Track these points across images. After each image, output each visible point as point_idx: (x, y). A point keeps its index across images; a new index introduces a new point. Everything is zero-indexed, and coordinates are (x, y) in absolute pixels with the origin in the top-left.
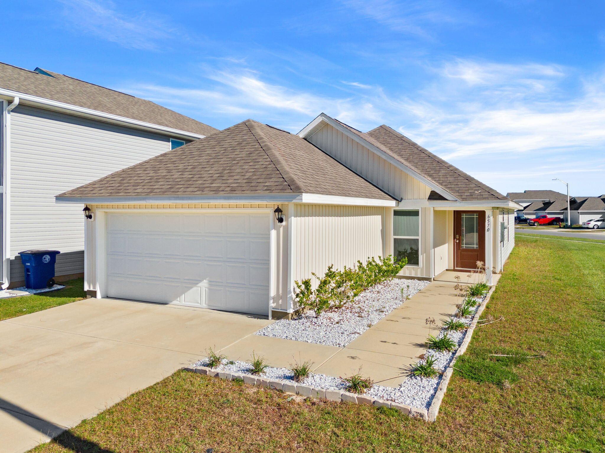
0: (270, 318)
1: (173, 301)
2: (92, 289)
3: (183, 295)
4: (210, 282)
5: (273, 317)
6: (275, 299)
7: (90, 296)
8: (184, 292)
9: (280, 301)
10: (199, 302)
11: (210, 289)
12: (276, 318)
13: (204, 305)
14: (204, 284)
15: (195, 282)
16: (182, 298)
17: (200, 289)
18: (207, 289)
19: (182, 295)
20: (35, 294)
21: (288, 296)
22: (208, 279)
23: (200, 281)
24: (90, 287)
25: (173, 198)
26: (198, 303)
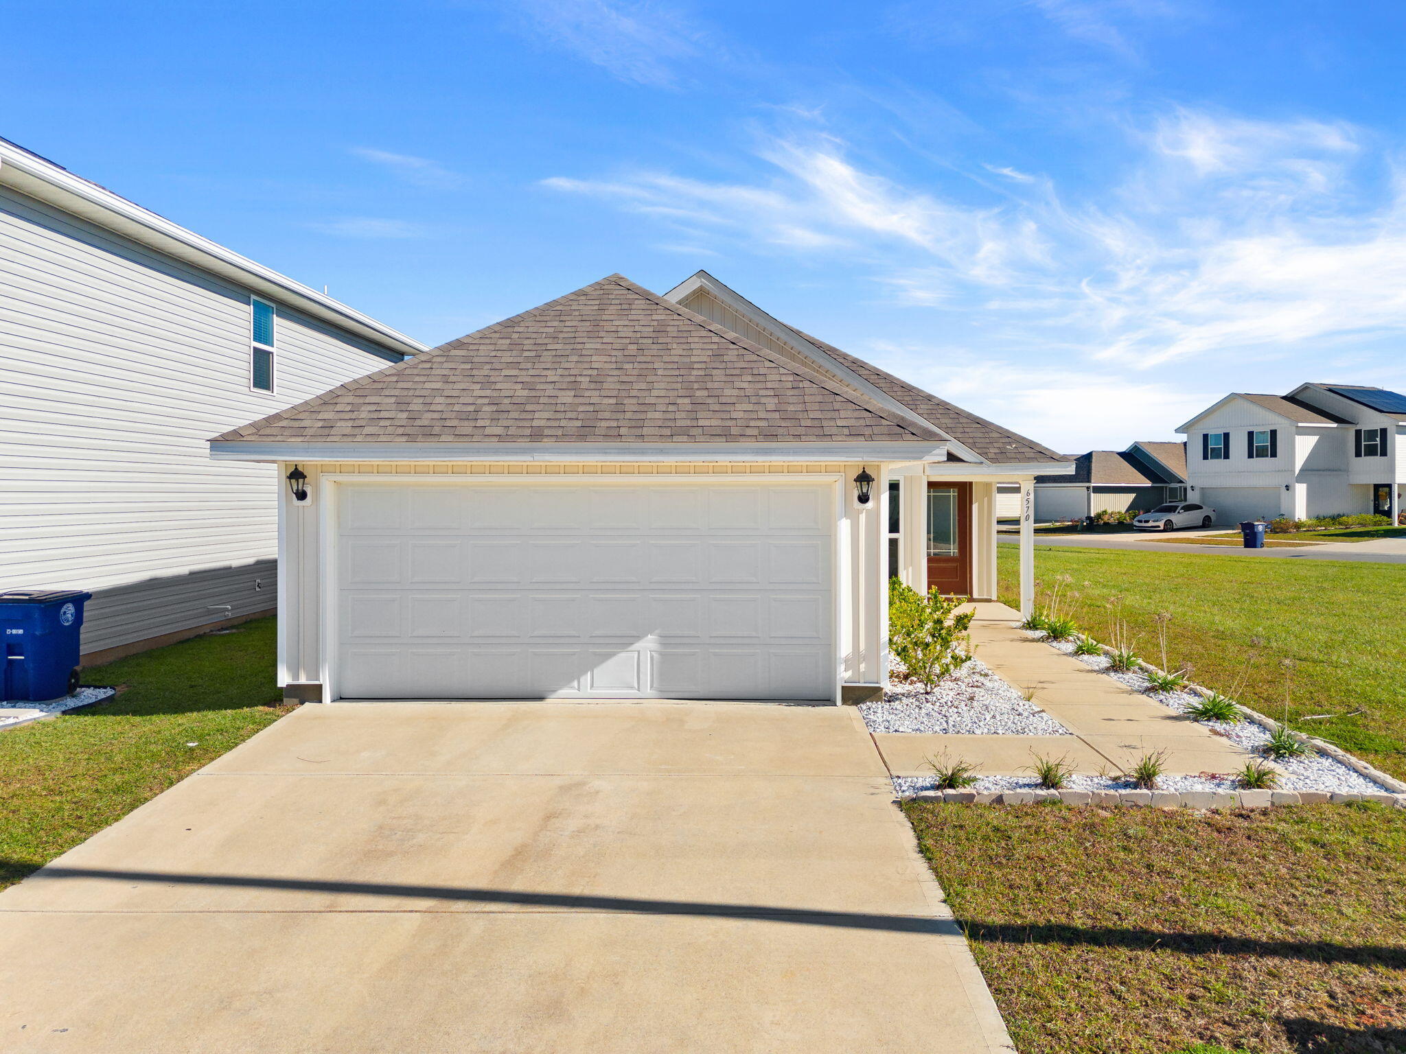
0: (839, 702)
1: (560, 688)
2: (303, 680)
3: (589, 673)
4: (665, 641)
5: (845, 701)
6: (851, 663)
7: (296, 701)
8: (591, 667)
9: (862, 667)
10: (636, 686)
11: (661, 654)
12: (851, 701)
13: (648, 691)
14: (648, 645)
15: (626, 641)
16: (586, 680)
17: (636, 655)
18: (655, 655)
19: (587, 672)
20: (64, 713)
21: (882, 655)
22: (657, 631)
23: (638, 638)
24: (296, 677)
25: (616, 451)
26: (632, 688)
